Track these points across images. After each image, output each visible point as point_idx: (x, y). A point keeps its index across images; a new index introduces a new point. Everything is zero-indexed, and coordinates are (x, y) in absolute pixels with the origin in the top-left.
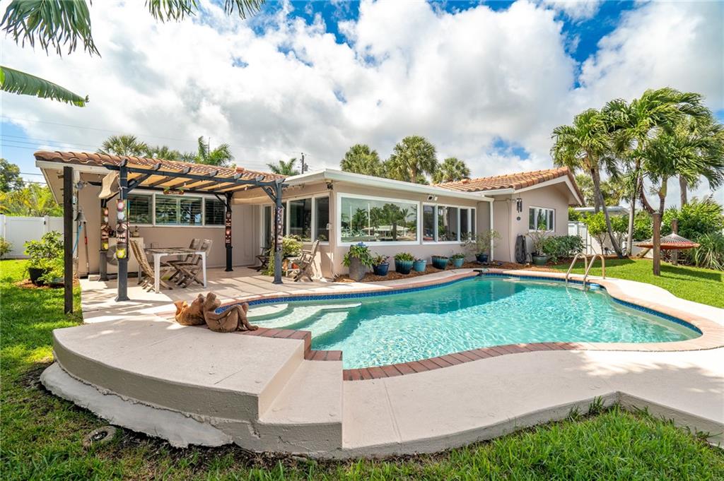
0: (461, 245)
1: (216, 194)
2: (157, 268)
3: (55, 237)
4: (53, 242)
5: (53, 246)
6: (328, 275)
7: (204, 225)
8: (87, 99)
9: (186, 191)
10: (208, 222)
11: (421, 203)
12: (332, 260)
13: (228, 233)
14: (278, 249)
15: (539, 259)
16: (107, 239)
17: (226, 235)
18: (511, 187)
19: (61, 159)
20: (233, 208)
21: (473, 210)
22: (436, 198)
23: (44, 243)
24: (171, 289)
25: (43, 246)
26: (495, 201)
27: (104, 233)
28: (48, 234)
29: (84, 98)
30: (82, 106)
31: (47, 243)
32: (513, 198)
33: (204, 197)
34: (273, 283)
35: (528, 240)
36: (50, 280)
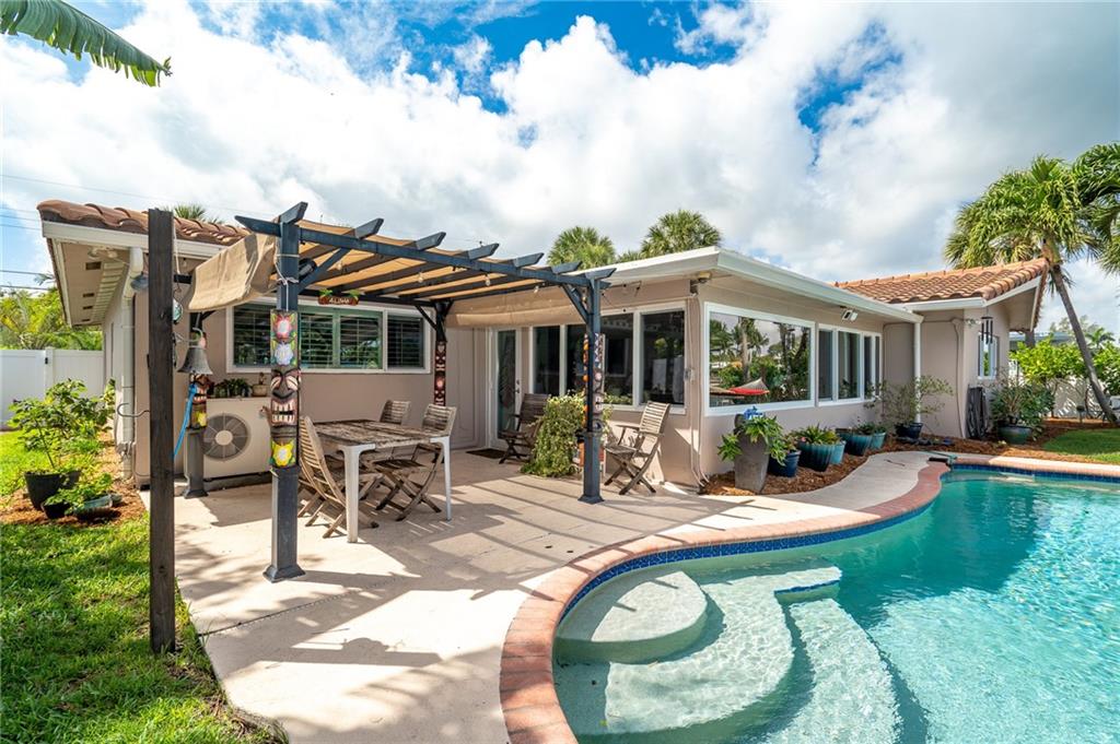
0: (865, 405)
1: (419, 305)
2: (352, 478)
3: (73, 392)
4: (69, 401)
5: (68, 408)
6: (685, 477)
7: (385, 369)
8: (167, 66)
9: (362, 298)
10: (392, 362)
11: (816, 326)
12: (696, 447)
13: (440, 384)
14: (595, 425)
15: (1016, 431)
16: (204, 402)
17: (436, 388)
18: (979, 294)
19: (101, 220)
20: (449, 333)
21: (877, 338)
22: (854, 316)
23: (49, 403)
24: (374, 526)
25: (50, 410)
26: (924, 322)
27: (198, 390)
28: (59, 385)
29: (162, 63)
30: (152, 84)
31: (57, 402)
32: (966, 317)
33: (387, 310)
34: (581, 500)
35: (987, 394)
36: (79, 504)
